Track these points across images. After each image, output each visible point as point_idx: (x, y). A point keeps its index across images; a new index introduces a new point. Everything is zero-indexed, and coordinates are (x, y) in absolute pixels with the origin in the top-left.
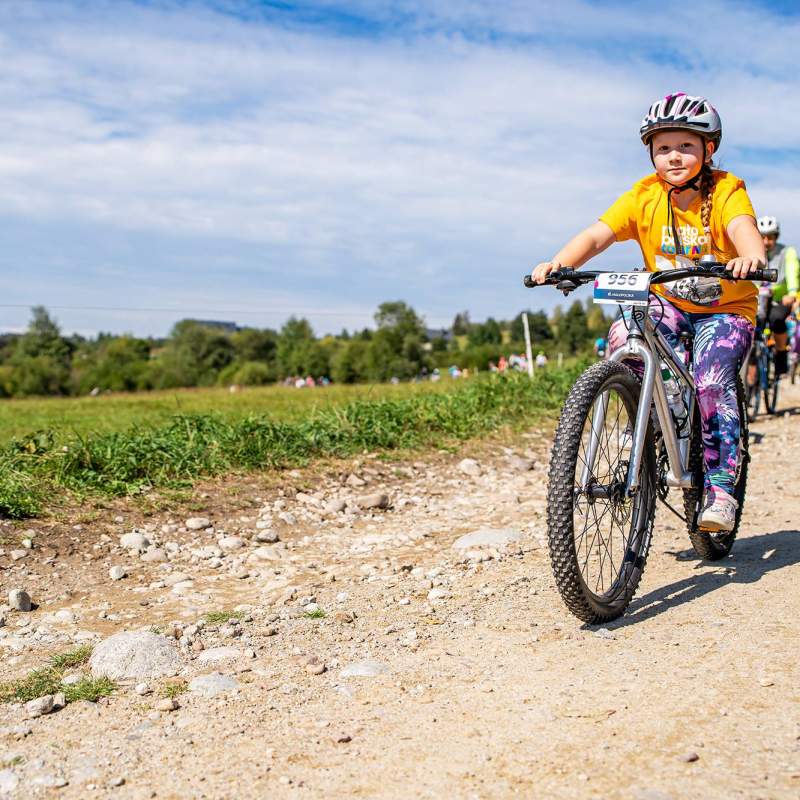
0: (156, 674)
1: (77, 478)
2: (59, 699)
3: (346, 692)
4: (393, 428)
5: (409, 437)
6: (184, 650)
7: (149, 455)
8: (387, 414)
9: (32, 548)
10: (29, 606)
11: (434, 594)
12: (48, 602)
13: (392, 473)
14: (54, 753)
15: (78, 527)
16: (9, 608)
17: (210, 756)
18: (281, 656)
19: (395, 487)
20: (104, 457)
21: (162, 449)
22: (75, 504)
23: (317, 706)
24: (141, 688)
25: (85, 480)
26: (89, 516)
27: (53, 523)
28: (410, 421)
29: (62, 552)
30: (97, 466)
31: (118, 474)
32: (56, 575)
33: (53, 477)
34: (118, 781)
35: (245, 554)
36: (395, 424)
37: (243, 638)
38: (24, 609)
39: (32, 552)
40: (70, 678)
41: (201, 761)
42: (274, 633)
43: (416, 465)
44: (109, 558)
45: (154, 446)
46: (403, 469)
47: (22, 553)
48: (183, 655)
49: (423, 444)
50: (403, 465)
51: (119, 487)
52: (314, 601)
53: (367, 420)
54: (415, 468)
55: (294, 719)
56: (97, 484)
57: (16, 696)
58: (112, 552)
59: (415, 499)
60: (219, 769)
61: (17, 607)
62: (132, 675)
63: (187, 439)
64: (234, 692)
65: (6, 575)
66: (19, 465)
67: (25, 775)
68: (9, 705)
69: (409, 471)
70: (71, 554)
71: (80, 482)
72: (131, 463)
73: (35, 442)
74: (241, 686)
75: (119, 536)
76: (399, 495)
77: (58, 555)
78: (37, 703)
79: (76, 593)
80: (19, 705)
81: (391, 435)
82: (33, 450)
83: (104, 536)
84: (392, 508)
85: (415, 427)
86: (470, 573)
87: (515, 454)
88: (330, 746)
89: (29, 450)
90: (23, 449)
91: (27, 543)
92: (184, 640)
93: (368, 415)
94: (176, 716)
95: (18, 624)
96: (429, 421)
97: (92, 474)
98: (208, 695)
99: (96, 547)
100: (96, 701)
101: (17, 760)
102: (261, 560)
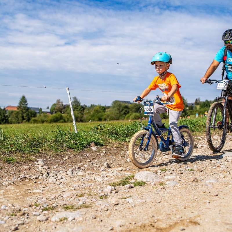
0: (155, 181)
1: (112, 137)
2: (132, 185)
3: (210, 186)
4: (193, 127)
5: (198, 129)
6: (160, 176)
7: (129, 131)
8: (191, 123)
9: (105, 153)
10: (109, 167)
11: (222, 166)
12: (114, 166)
13: (195, 138)
14: (138, 196)
15: (115, 149)
16: (104, 167)
17: (180, 197)
18: (187, 178)
19: (197, 142)
20: (118, 131)
21: (132, 130)
22: (113, 143)
23: (203, 189)
24: (152, 184)
25: (114, 137)
26: (118, 146)
27: (109, 147)
28: (197, 125)
29: (113, 155)
30: (117, 134)
31: (122, 136)
32: (113, 160)
33: (106, 136)
34: (159, 201)
35: (161, 157)
36: (193, 125)
37: (174, 174)
38: (108, 168)
39: (106, 154)
40: (132, 181)
41: (178, 199)
42: (181, 173)
43: (201, 136)
44: (125, 157)
45: (130, 129)
46: (198, 137)
47: (104, 154)
48: (160, 177)
49: (202, 131)
50: (198, 136)
51: (124, 139)
52: (187, 167)
53: (186, 124)
54: (201, 137)
55: (198, 191)
56: (117, 138)
57: (119, 185)
58: (126, 155)
59: (203, 145)
60: (184, 200)
61: (107, 167)
62: (149, 181)
63: (138, 128)
64: (178, 185)
65: (101, 159)
66: (97, 133)
67: (134, 199)
68: (119, 186)
69: (200, 138)
70: (115, 155)
71: (113, 138)
72: (126, 133)
73: (100, 126)
74: (180, 184)
75: (127, 151)
76: (199, 144)
77: (112, 155)
78: (127, 186)
79: (120, 164)
80: (121, 186)
81: (193, 128)
82: (100, 129)
83: (122, 151)
84: (198, 147)
85: (199, 126)
86: (229, 162)
87: (229, 134)
88: (212, 197)
89: (99, 129)
90: (97, 129)
91: (104, 152)
92: (159, 174)
93: (186, 123)
94: (165, 189)
95: (108, 171)
96: (203, 125)
97: (116, 135)
98: (172, 185)
99: (121, 154)
100: (142, 186)
101: (130, 196)
102: (166, 159)
